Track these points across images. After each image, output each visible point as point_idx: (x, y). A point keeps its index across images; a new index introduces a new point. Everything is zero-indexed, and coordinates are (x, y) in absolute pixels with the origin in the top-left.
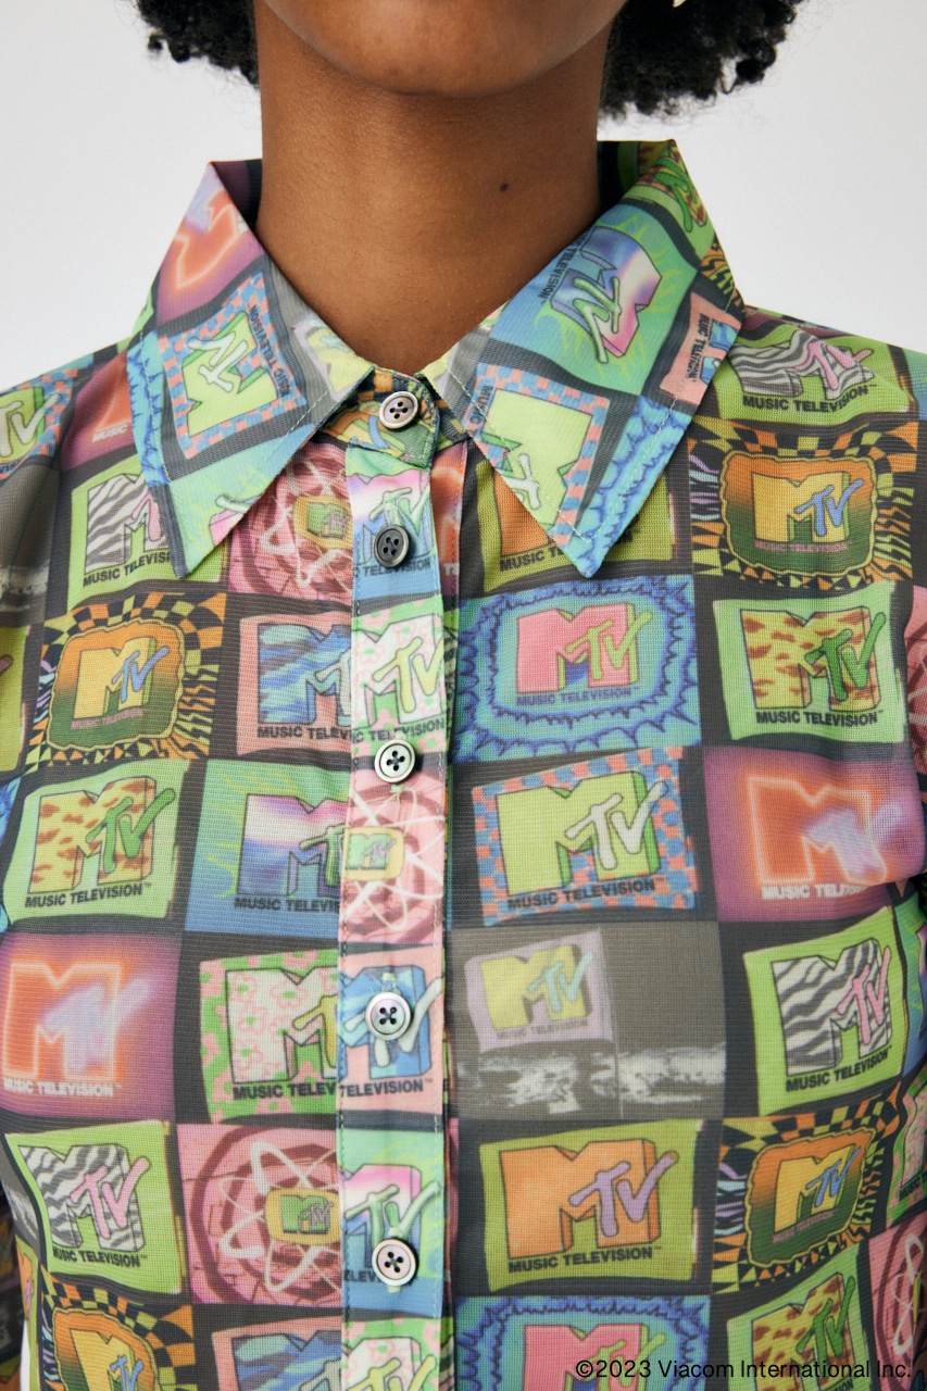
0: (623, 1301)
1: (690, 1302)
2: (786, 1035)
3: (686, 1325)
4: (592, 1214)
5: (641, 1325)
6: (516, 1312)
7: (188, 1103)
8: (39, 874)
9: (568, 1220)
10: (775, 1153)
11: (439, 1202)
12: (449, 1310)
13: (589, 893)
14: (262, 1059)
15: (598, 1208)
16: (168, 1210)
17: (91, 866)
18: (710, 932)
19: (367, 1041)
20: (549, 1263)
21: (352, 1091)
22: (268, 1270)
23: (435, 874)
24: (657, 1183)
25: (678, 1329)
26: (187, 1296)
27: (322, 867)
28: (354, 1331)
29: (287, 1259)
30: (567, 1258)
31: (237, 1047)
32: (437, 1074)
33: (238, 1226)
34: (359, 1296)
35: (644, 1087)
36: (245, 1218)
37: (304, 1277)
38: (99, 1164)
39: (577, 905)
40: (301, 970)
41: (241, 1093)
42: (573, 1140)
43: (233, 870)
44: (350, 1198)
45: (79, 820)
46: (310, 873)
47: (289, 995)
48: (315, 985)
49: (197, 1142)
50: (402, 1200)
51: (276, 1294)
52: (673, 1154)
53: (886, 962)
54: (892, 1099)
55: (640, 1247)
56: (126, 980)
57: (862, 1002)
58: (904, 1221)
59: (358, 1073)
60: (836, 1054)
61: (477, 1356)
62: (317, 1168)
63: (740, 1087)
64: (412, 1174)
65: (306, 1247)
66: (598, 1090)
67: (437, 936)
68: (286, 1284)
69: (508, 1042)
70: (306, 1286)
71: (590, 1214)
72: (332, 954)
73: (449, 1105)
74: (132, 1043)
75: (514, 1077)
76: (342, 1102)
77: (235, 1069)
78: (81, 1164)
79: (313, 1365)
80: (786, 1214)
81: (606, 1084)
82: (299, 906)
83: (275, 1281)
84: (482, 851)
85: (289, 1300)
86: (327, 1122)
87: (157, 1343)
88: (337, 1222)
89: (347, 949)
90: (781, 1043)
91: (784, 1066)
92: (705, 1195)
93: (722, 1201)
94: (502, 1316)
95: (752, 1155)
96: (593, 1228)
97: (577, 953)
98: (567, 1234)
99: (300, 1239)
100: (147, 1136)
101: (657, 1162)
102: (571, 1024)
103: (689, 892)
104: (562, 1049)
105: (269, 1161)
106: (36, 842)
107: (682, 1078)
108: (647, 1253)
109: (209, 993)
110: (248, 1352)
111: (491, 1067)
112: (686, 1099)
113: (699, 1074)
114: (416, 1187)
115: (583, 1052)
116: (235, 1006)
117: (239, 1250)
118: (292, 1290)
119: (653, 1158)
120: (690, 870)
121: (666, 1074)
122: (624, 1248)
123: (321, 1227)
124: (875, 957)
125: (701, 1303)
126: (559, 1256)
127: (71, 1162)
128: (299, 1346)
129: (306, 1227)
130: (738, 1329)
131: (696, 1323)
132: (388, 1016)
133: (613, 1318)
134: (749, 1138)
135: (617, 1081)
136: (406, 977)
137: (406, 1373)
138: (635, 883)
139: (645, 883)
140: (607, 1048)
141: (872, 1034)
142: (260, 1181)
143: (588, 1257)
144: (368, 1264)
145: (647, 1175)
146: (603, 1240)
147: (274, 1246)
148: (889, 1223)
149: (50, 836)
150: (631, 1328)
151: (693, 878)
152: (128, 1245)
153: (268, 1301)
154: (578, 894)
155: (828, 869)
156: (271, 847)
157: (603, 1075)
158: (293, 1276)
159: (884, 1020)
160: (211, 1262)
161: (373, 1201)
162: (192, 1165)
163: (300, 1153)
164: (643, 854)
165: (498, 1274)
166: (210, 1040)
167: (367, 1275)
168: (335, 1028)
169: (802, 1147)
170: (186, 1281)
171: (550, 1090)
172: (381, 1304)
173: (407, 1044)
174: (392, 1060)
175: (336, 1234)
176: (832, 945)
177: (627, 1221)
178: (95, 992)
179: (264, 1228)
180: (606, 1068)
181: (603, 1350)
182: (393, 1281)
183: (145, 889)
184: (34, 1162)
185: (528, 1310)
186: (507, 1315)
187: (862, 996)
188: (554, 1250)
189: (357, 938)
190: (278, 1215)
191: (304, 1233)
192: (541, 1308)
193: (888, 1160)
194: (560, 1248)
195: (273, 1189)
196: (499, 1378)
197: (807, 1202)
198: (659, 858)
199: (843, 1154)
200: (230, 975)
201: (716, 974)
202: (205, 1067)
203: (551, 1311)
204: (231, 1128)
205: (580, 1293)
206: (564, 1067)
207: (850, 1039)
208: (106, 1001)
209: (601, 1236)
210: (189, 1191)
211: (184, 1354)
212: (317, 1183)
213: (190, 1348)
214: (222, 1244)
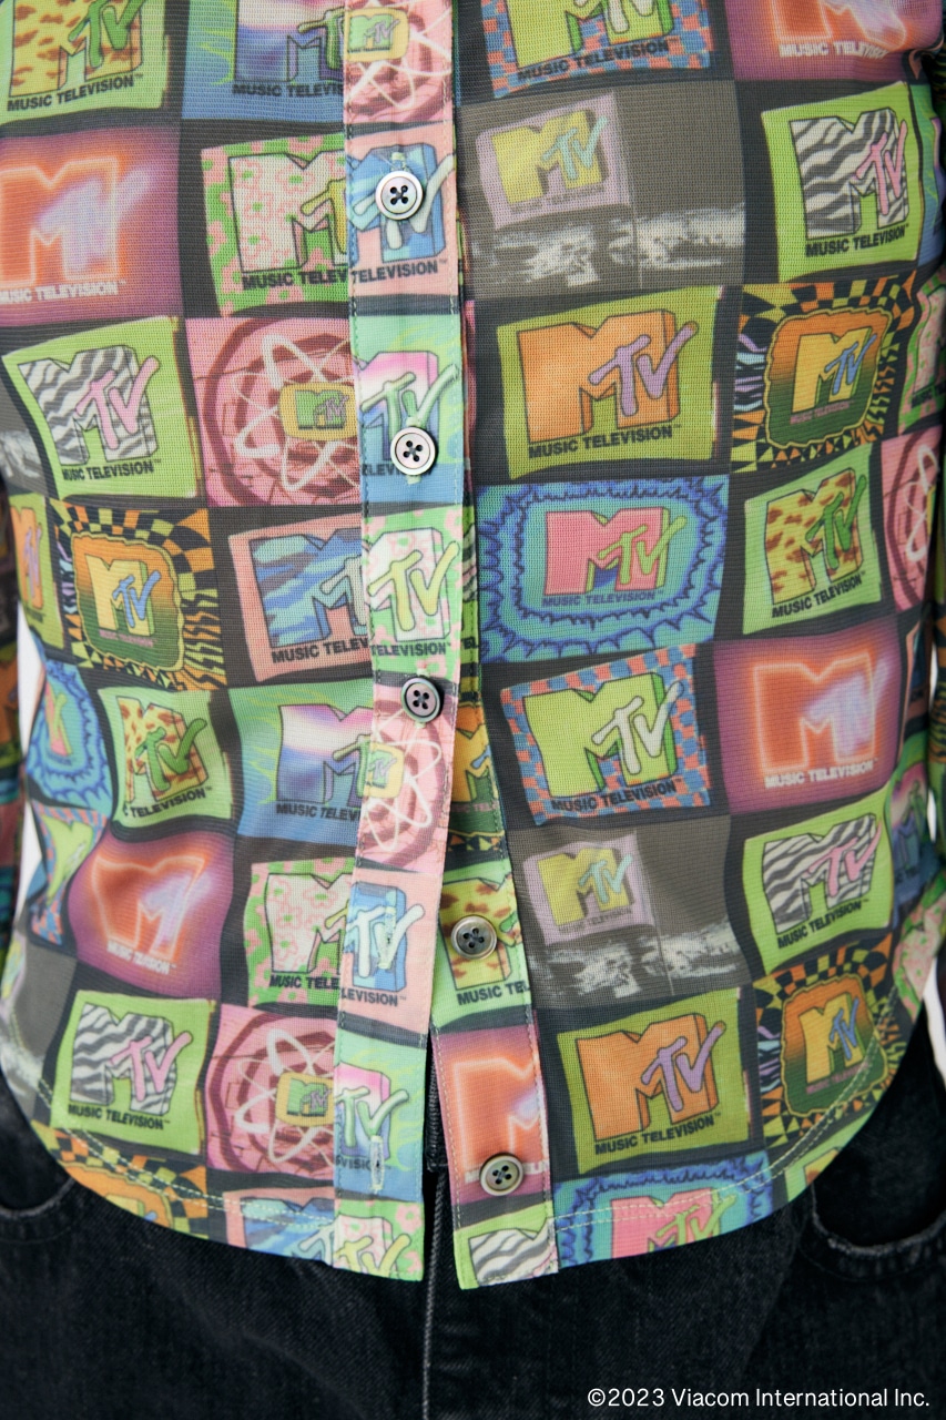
0: (644, 484)
1: (710, 482)
2: (805, 196)
3: (706, 507)
4: (612, 392)
5: (663, 508)
6: (536, 499)
7: (197, 297)
8: (20, 77)
9: (588, 399)
10: (794, 326)
11: (458, 386)
12: (470, 499)
13: (601, 58)
14: (271, 247)
15: (618, 386)
16: (180, 410)
17: (76, 65)
18: (727, 89)
19: (379, 223)
20: (568, 446)
21: (365, 276)
22: (284, 469)
23: (443, 50)
24: (677, 357)
25: (698, 511)
26: (203, 500)
27: (323, 51)
28: (373, 526)
29: (303, 457)
30: (587, 440)
31: (244, 234)
32: (452, 254)
33: (251, 426)
34: (376, 489)
35: (663, 253)
36: (260, 416)
37: (320, 475)
38: (106, 368)
39: (589, 70)
40: (307, 154)
41: (250, 282)
42: (590, 315)
43: (229, 56)
44: (366, 389)
45: (58, 20)
46: (310, 57)
47: (295, 180)
48: (321, 169)
49: (207, 337)
50: (419, 387)
51: (293, 492)
52: (693, 324)
53: (903, 136)
54: (908, 285)
55: (660, 426)
56: (123, 174)
57: (881, 170)
58: (917, 429)
59: (370, 257)
60: (854, 221)
61: (499, 546)
62: (331, 359)
63: (760, 252)
64: (428, 358)
65: (322, 444)
66: (617, 259)
67: (447, 112)
68: (302, 483)
69: (523, 217)
70: (323, 483)
71: (611, 392)
72: (339, 138)
73: (464, 286)
74: (134, 236)
75: (531, 252)
76: (356, 289)
77: (244, 258)
78: (86, 372)
79: (334, 563)
80: (805, 397)
81: (624, 251)
82: (301, 91)
83: (292, 480)
84: (489, 26)
85: (306, 499)
86: (340, 310)
87: (175, 549)
88: (353, 413)
89: (352, 131)
90: (800, 205)
91: (803, 228)
92: (724, 368)
93: (742, 374)
94: (523, 504)
95: (771, 326)
96: (613, 407)
97: (591, 119)
98: (587, 415)
99: (315, 435)
100: (155, 333)
101: (677, 335)
102: (587, 191)
103: (705, 52)
104: (578, 218)
105: (282, 355)
106: (14, 46)
107: (701, 241)
108: (667, 432)
109: (213, 180)
110: (267, 553)
111: (507, 244)
112: (706, 263)
113: (718, 237)
114: (433, 372)
115: (601, 220)
116: (240, 193)
117: (254, 449)
118: (309, 488)
119: (674, 330)
120: (704, 30)
121: (685, 238)
122: (644, 428)
123: (337, 421)
124: (892, 127)
125: (719, 482)
126: (579, 439)
127: (76, 371)
128: (319, 546)
129: (322, 422)
130: (754, 509)
131: (716, 504)
132: (399, 195)
133: (635, 502)
134: (770, 307)
135: (635, 247)
136: (416, 156)
137: (428, 564)
138: (648, 45)
139: (659, 45)
140: (623, 213)
141: (890, 205)
142: (273, 376)
143: (608, 439)
144: (386, 456)
145: (667, 348)
146: (622, 421)
147: (289, 444)
148: (902, 428)
149: (27, 38)
150: (652, 512)
151: (707, 38)
152: (140, 451)
153: (286, 502)
154: (589, 60)
155: (846, 29)
156: (269, 32)
157: (621, 243)
158: (310, 474)
159: (902, 194)
160: (226, 465)
161: (390, 390)
162: (202, 363)
163: (312, 345)
164: (656, 16)
165: (519, 461)
166: (216, 228)
167: (386, 468)
168: (345, 213)
169: (819, 321)
170: (202, 482)
171: (567, 262)
172: (401, 497)
173: (419, 224)
174: (404, 242)
175: (352, 428)
176: (851, 106)
177: (646, 399)
178: (92, 187)
179: (278, 425)
180: (625, 234)
181: (625, 535)
182: (411, 468)
183: (136, 81)
184: (35, 382)
185: (548, 497)
186: (528, 503)
187: (880, 164)
188: (575, 432)
189: (363, 119)
190: (294, 409)
191: (320, 428)
192: (562, 495)
193: (902, 355)
194: (580, 431)
195: (286, 384)
196: (522, 569)
197: (826, 387)
198: (672, 18)
199: (858, 336)
200: (233, 162)
201: (733, 134)
202: (212, 256)
203: (572, 497)
204: (241, 321)
205: (600, 478)
206: (581, 238)
207: (868, 206)
208: (104, 196)
209: (621, 416)
210: (200, 389)
211: (202, 559)
212: (331, 376)
213: (207, 552)
214: (237, 443)
